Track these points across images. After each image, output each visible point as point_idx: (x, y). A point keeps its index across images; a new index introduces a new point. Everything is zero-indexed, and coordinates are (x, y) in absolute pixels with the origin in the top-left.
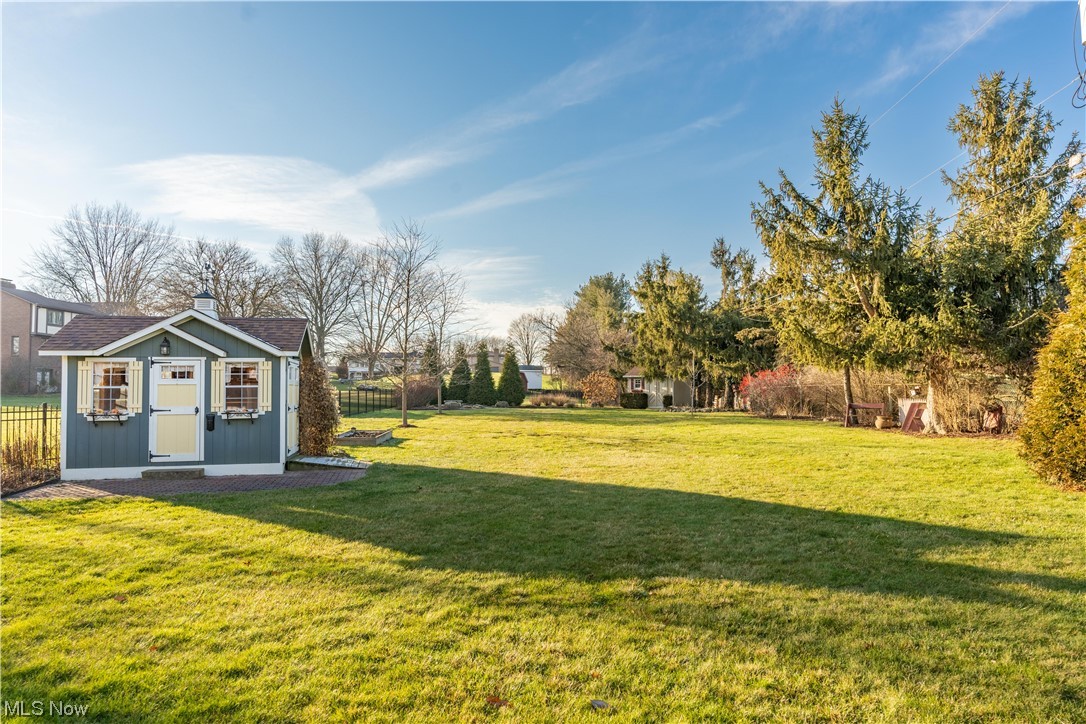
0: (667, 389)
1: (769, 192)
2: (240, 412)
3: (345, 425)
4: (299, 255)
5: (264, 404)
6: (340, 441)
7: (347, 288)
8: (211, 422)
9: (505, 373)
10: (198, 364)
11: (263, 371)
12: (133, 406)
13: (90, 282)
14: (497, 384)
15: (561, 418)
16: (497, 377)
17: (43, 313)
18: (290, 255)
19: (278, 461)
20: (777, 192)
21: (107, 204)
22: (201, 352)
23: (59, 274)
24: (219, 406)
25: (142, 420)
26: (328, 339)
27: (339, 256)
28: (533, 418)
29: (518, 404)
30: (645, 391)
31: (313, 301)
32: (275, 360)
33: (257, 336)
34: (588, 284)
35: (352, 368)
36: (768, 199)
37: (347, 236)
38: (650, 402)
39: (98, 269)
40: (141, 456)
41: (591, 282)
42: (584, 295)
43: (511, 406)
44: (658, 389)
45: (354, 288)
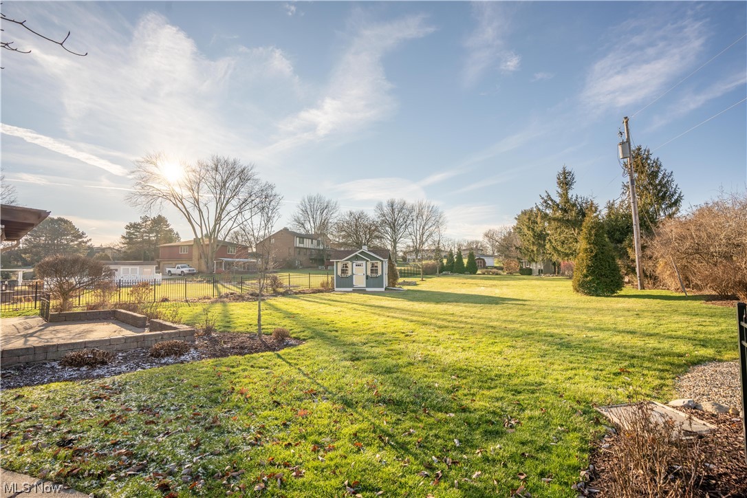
0: (540, 266)
1: (543, 198)
2: (374, 275)
3: (400, 280)
4: (385, 209)
5: (380, 273)
6: (399, 284)
7: (405, 222)
8: (367, 277)
9: (469, 260)
10: (364, 262)
11: (379, 264)
12: (350, 273)
13: (309, 225)
14: (465, 265)
15: (494, 279)
16: (465, 261)
17: (298, 239)
18: (381, 209)
19: (383, 287)
20: (546, 198)
21: (314, 194)
22: (365, 260)
23: (299, 223)
24: (369, 273)
25: (352, 276)
26: (398, 245)
27: (402, 208)
28: (482, 279)
29: (474, 273)
30: (531, 267)
31: (391, 228)
32: (382, 261)
33: (377, 255)
34: (520, 213)
35: (409, 257)
36: (542, 201)
37: (405, 199)
38: (533, 272)
39: (311, 220)
40: (352, 286)
41: (522, 212)
42: (519, 219)
43: (471, 274)
44: (536, 267)
45: (408, 222)
